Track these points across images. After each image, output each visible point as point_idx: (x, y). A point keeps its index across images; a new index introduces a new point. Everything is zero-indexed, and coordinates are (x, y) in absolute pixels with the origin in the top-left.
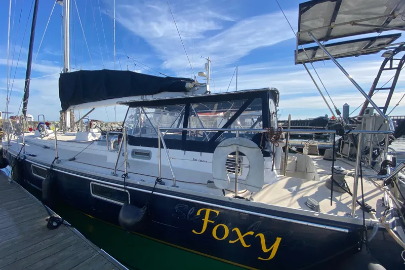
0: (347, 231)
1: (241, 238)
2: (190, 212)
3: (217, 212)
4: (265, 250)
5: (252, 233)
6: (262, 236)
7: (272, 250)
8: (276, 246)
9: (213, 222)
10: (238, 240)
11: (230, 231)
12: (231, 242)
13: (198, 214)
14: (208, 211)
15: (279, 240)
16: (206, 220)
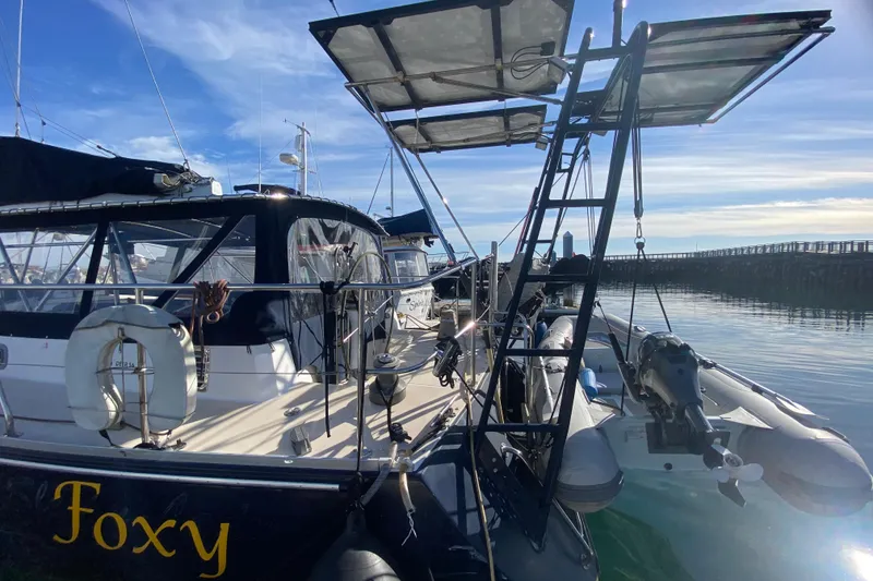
0: (337, 487)
1: (153, 537)
2: (39, 495)
3: (97, 487)
4: (206, 556)
5: (171, 523)
6: (191, 525)
7: (217, 552)
8: (222, 542)
9: (91, 511)
10: (148, 543)
11: (129, 525)
12: (137, 550)
13: (57, 495)
14: (77, 486)
15: (225, 527)
16: (76, 508)
